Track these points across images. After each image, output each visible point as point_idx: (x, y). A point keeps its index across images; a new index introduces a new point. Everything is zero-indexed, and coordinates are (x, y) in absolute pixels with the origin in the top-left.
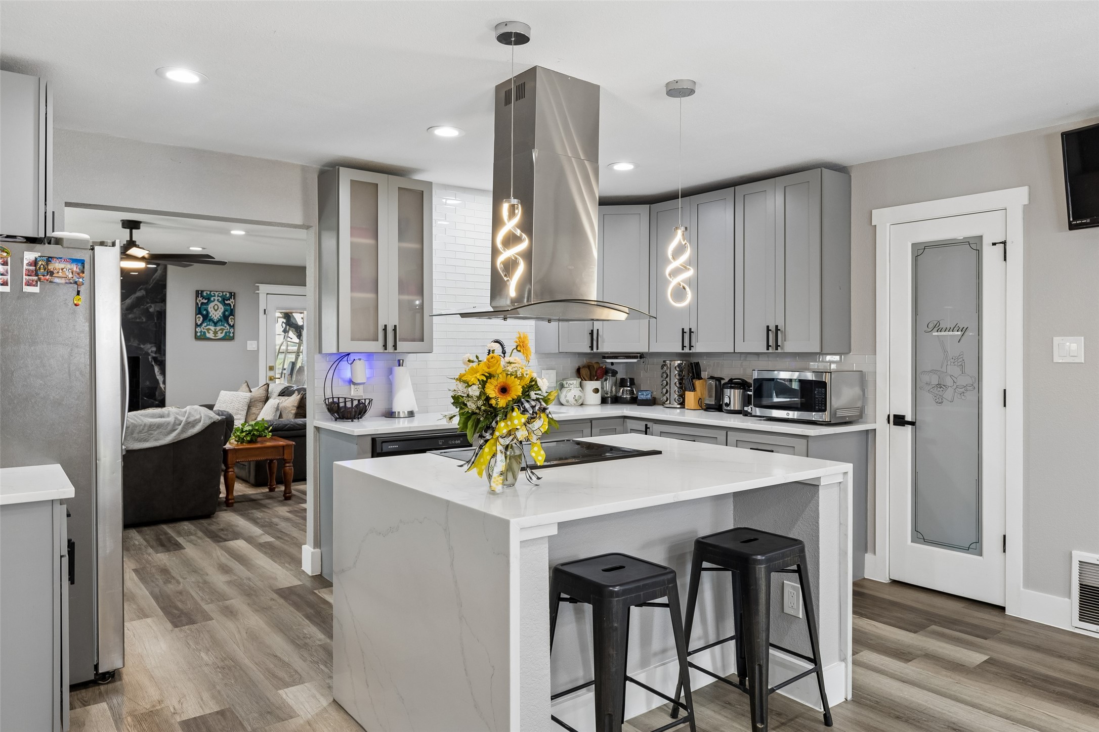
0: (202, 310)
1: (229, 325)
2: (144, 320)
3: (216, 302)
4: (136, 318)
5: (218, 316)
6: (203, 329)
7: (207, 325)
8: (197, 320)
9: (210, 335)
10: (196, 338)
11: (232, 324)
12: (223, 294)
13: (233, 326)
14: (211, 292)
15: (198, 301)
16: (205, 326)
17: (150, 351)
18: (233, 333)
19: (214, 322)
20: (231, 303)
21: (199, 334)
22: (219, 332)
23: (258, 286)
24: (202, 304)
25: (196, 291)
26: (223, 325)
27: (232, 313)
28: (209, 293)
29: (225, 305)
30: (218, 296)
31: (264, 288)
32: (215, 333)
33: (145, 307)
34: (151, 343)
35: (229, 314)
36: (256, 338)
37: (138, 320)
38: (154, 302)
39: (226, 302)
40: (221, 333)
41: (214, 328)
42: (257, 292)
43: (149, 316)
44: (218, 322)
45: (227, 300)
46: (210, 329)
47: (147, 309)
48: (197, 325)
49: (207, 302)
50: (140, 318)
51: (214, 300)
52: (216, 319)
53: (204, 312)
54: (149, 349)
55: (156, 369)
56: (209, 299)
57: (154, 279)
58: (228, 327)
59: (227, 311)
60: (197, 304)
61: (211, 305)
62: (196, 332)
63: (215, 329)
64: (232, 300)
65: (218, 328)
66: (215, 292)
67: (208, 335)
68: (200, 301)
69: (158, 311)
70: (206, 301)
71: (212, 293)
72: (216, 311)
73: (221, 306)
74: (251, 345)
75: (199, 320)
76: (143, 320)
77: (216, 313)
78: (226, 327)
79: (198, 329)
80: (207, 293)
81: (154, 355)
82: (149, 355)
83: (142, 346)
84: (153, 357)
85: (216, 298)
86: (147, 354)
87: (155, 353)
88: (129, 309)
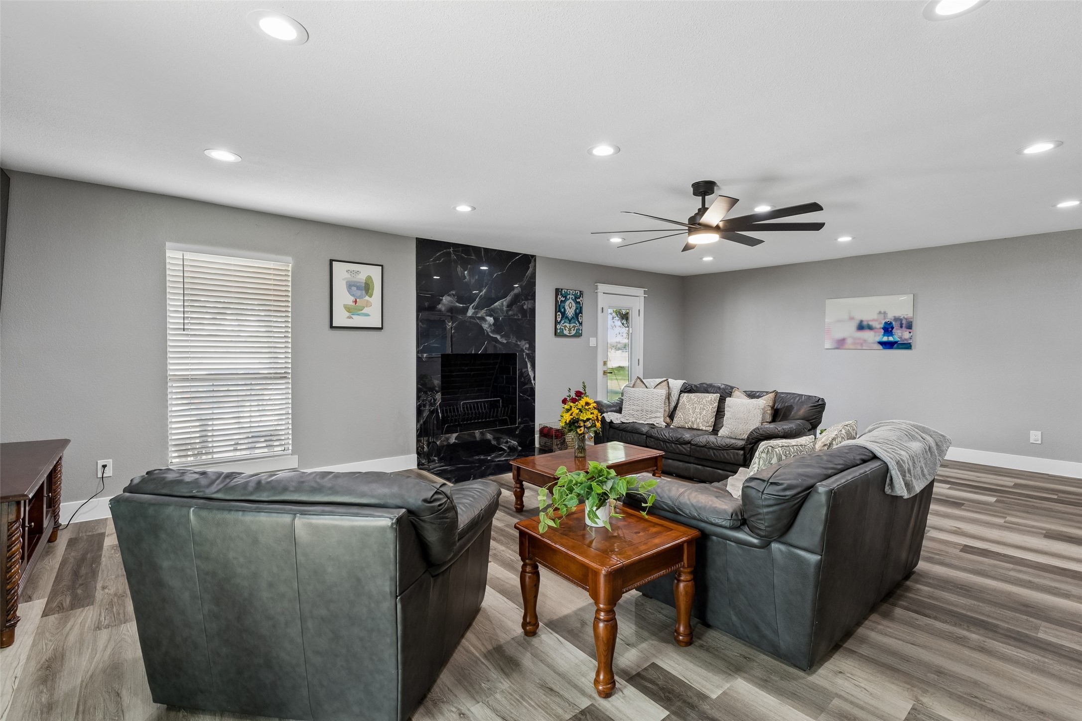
0: (561, 307)
1: (579, 322)
3: (571, 300)
4: (514, 315)
5: (571, 313)
6: (561, 326)
7: (565, 322)
8: (558, 317)
9: (566, 332)
10: (555, 334)
12: (575, 292)
13: (581, 324)
14: (567, 290)
15: (557, 299)
16: (563, 324)
17: (524, 348)
18: (582, 330)
19: (569, 320)
20: (580, 302)
22: (572, 329)
23: (597, 286)
24: (561, 301)
25: (556, 289)
26: (575, 323)
27: (581, 312)
28: (566, 291)
29: (576, 303)
30: (572, 294)
31: (602, 288)
32: (570, 330)
33: (521, 304)
34: (525, 340)
35: (579, 312)
36: (596, 334)
37: (516, 317)
38: (527, 299)
39: (578, 300)
40: (574, 330)
42: (596, 291)
43: (523, 312)
44: (571, 319)
45: (578, 298)
46: (566, 326)
47: (522, 306)
48: (557, 323)
49: (564, 301)
50: (517, 315)
51: (569, 297)
52: (570, 316)
53: (562, 310)
54: (523, 346)
55: (529, 365)
56: (566, 297)
57: (527, 276)
59: (577, 308)
60: (557, 301)
61: (568, 303)
62: (556, 329)
63: (570, 326)
64: (581, 299)
65: (572, 325)
66: (570, 291)
67: (564, 332)
68: (559, 298)
69: (530, 308)
70: (564, 299)
72: (570, 308)
73: (574, 304)
74: (593, 342)
75: (559, 318)
76: (519, 317)
77: (570, 311)
78: (577, 324)
79: (558, 327)
80: (564, 291)
81: (528, 352)
82: (524, 351)
83: (519, 343)
84: (527, 354)
85: (571, 296)
86: (522, 351)
87: (528, 350)
88: (510, 306)
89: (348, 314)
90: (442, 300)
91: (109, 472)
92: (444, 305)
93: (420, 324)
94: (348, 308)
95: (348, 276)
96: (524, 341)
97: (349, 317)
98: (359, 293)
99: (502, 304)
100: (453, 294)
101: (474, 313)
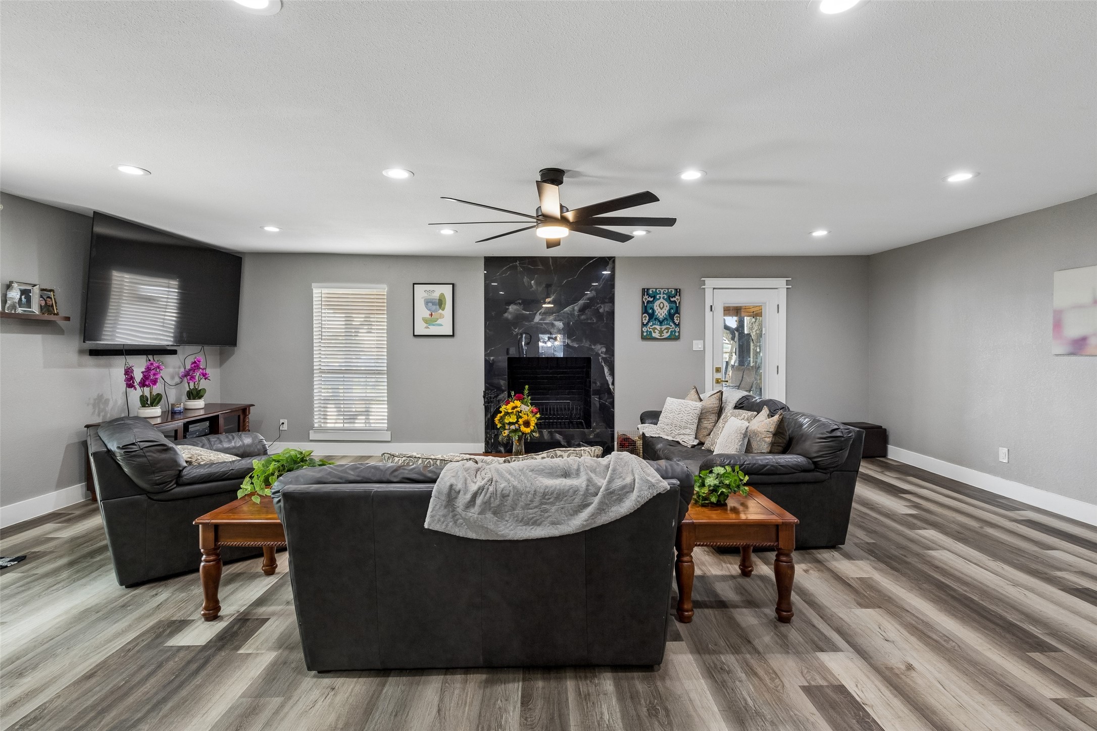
0: (648, 309)
1: (675, 324)
2: (595, 321)
3: (662, 300)
4: (588, 319)
5: (663, 314)
6: (650, 328)
7: (653, 324)
8: (644, 319)
9: (656, 335)
10: (642, 338)
11: (677, 322)
12: (668, 291)
13: (678, 325)
14: (656, 289)
15: (644, 300)
16: (651, 326)
17: (600, 352)
18: (679, 332)
19: (659, 321)
20: (676, 301)
21: (645, 334)
22: (665, 332)
23: (704, 281)
24: (648, 302)
25: (643, 289)
26: (669, 324)
27: (677, 311)
28: (654, 290)
29: (671, 302)
30: (664, 293)
31: (710, 283)
32: (661, 332)
33: (596, 308)
35: (675, 312)
36: (702, 337)
37: (589, 321)
38: (603, 302)
39: (672, 299)
40: (667, 332)
41: (660, 327)
42: (703, 287)
43: (600, 316)
44: (663, 321)
45: (672, 298)
46: (656, 329)
47: (598, 309)
48: (643, 325)
49: (653, 301)
50: (591, 319)
51: (660, 297)
52: (661, 317)
53: (650, 311)
54: (599, 350)
55: (606, 370)
56: (654, 297)
57: (604, 279)
58: (673, 326)
59: (672, 308)
60: (643, 302)
61: (657, 303)
62: (642, 332)
63: (661, 329)
64: (677, 297)
65: (664, 327)
66: (661, 290)
67: (654, 335)
68: (646, 299)
69: (607, 311)
70: (652, 299)
71: (658, 290)
72: (661, 309)
73: (666, 303)
74: (697, 345)
75: (645, 320)
76: (593, 320)
77: (661, 311)
78: (671, 326)
79: (645, 329)
80: (652, 291)
81: (604, 356)
82: (600, 356)
83: (593, 347)
84: (603, 358)
85: (662, 296)
86: (598, 355)
87: (605, 354)
88: (582, 310)
89: (425, 325)
90: (508, 309)
91: (285, 427)
92: (510, 313)
93: (488, 331)
94: (425, 321)
95: (425, 295)
96: (600, 345)
97: (427, 328)
98: (434, 307)
99: (573, 310)
100: (519, 303)
101: (541, 320)
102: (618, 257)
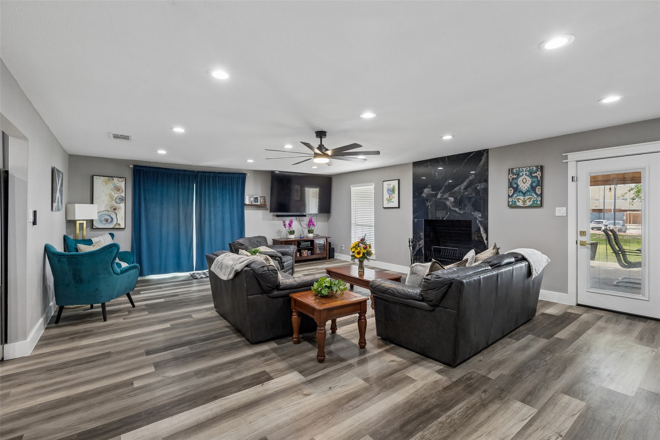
0: (513, 184)
1: (537, 194)
2: (474, 196)
3: (524, 176)
4: (469, 194)
5: (526, 187)
6: (514, 199)
7: (518, 196)
8: (509, 192)
9: (520, 204)
10: (509, 207)
11: (539, 193)
12: (530, 169)
13: (540, 195)
14: (519, 168)
15: (509, 178)
16: (516, 197)
17: (477, 217)
18: (541, 201)
19: (523, 193)
20: (538, 176)
21: (511, 203)
22: (527, 201)
23: (567, 155)
24: (513, 179)
25: (509, 169)
26: (531, 195)
27: (539, 184)
28: (518, 169)
29: (532, 177)
30: (526, 171)
31: (572, 157)
32: (524, 201)
33: (475, 186)
35: (537, 185)
36: (564, 203)
37: (470, 196)
38: (480, 182)
39: (533, 175)
40: (529, 202)
41: (523, 197)
42: (566, 160)
43: (477, 192)
44: (526, 192)
45: (534, 173)
46: (519, 199)
47: (476, 188)
48: (509, 196)
49: (517, 177)
50: (471, 194)
51: (523, 174)
52: (524, 190)
53: (515, 186)
54: (477, 215)
55: (482, 229)
56: (518, 175)
57: (480, 166)
58: (535, 196)
59: (534, 182)
60: (509, 179)
61: (520, 179)
62: (509, 202)
63: (524, 199)
64: (539, 173)
65: (527, 197)
66: (523, 168)
67: (518, 204)
68: (511, 177)
69: (483, 188)
70: (515, 177)
71: (520, 169)
72: (524, 183)
73: (528, 179)
74: (560, 211)
75: (511, 192)
76: (473, 195)
77: (524, 185)
78: (533, 196)
79: (510, 200)
80: (516, 170)
81: (480, 219)
82: (477, 219)
83: (473, 213)
84: (479, 221)
85: (524, 173)
86: (476, 219)
87: (481, 218)
88: (466, 189)
89: (387, 202)
90: (424, 191)
91: (343, 248)
92: (425, 193)
93: (414, 204)
94: (388, 200)
95: (387, 186)
96: (477, 212)
97: (388, 203)
98: (391, 193)
99: (460, 188)
100: (430, 187)
101: (441, 196)
102: (491, 149)
